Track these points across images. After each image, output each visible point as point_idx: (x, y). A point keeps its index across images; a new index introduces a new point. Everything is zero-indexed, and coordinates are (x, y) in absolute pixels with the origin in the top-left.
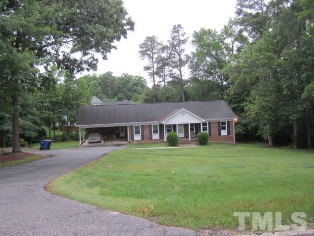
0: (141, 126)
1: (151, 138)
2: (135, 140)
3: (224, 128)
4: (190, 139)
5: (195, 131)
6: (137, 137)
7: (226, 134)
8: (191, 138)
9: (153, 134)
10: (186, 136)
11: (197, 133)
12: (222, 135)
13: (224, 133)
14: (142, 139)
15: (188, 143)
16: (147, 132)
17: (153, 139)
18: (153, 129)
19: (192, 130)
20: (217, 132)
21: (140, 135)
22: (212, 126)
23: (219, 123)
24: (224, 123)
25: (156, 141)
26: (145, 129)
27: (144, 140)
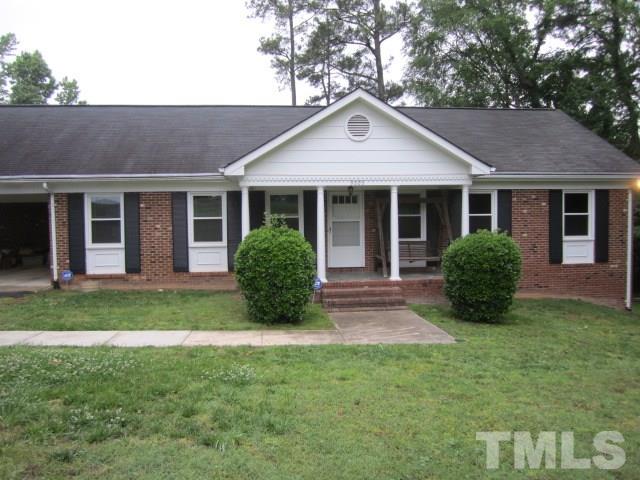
0: (127, 196)
1: (181, 266)
2: (91, 270)
3: (578, 227)
4: (395, 276)
5: (423, 237)
6: (106, 259)
7: (590, 259)
8: (403, 271)
9: (191, 242)
10: (378, 261)
11: (435, 243)
12: (567, 260)
13: (579, 251)
14: (129, 270)
15: (382, 301)
16: (157, 232)
17: (194, 268)
18: (191, 218)
19: (408, 228)
20: (544, 245)
21: (122, 245)
22: (520, 211)
23: (554, 195)
24: (578, 202)
25: (208, 281)
26: (147, 217)
27: (144, 278)
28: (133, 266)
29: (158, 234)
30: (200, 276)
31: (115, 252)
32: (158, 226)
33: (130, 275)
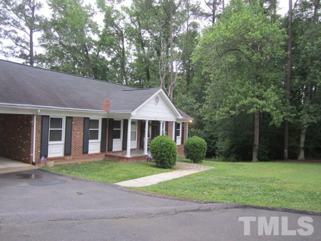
0: (67, 118)
1: (85, 151)
2: (49, 155)
9: (89, 140)
14: (65, 154)
17: (90, 151)
21: (63, 142)
22: (169, 129)
25: (94, 157)
26: (75, 128)
27: (72, 157)
28: (67, 152)
29: (78, 136)
30: (92, 155)
31: (59, 145)
32: (78, 133)
33: (66, 157)
